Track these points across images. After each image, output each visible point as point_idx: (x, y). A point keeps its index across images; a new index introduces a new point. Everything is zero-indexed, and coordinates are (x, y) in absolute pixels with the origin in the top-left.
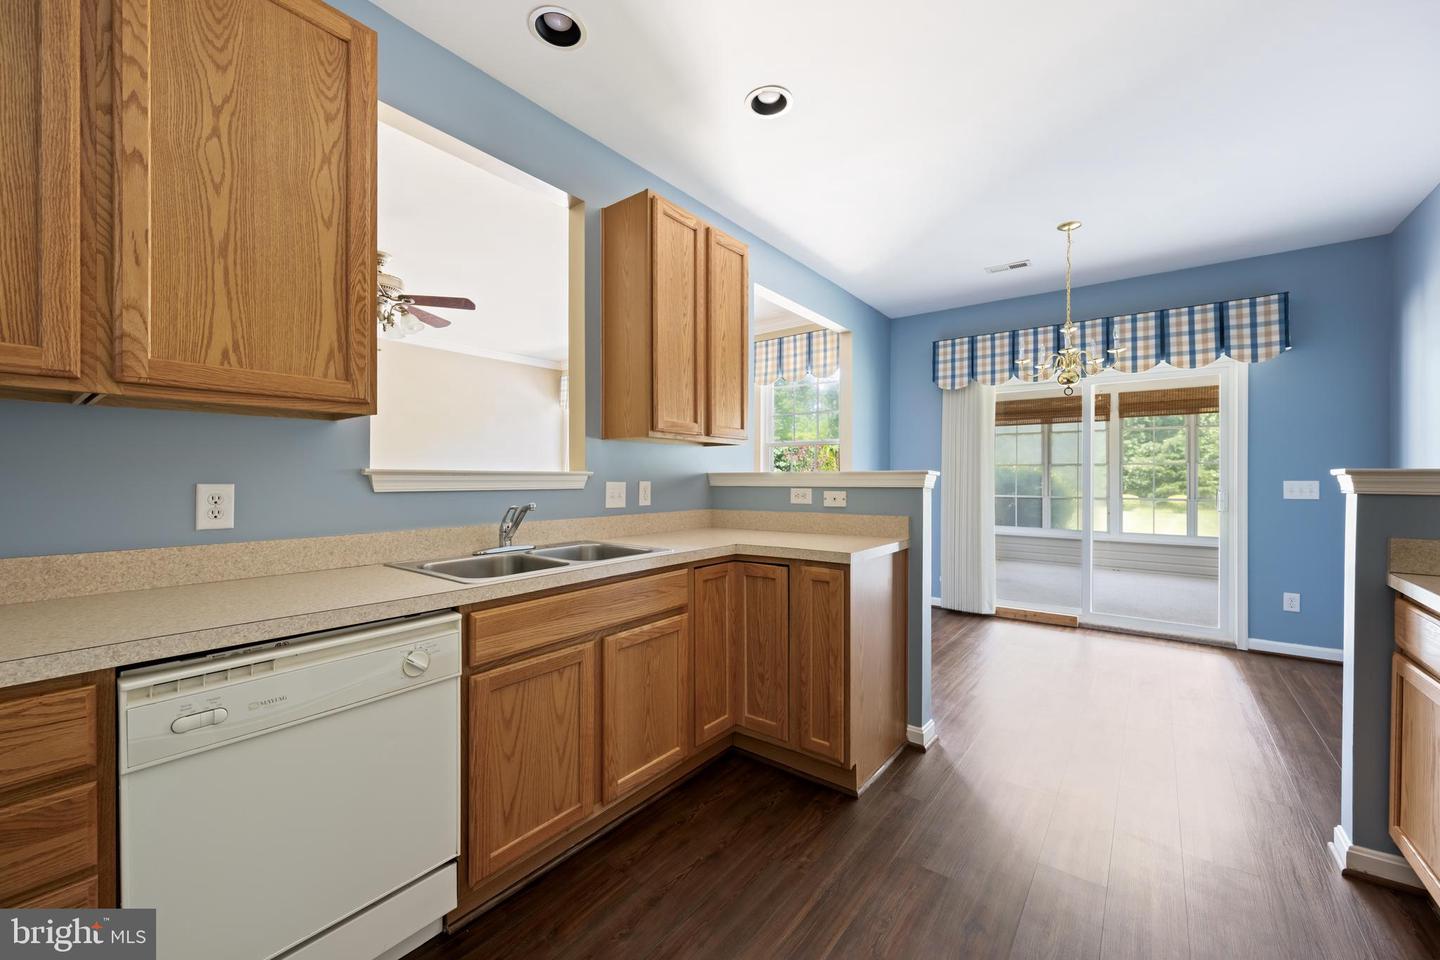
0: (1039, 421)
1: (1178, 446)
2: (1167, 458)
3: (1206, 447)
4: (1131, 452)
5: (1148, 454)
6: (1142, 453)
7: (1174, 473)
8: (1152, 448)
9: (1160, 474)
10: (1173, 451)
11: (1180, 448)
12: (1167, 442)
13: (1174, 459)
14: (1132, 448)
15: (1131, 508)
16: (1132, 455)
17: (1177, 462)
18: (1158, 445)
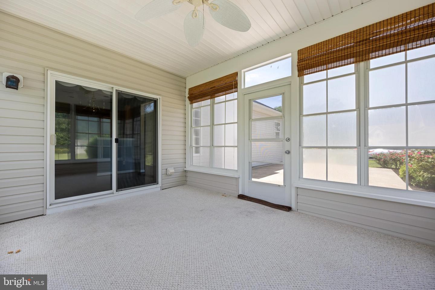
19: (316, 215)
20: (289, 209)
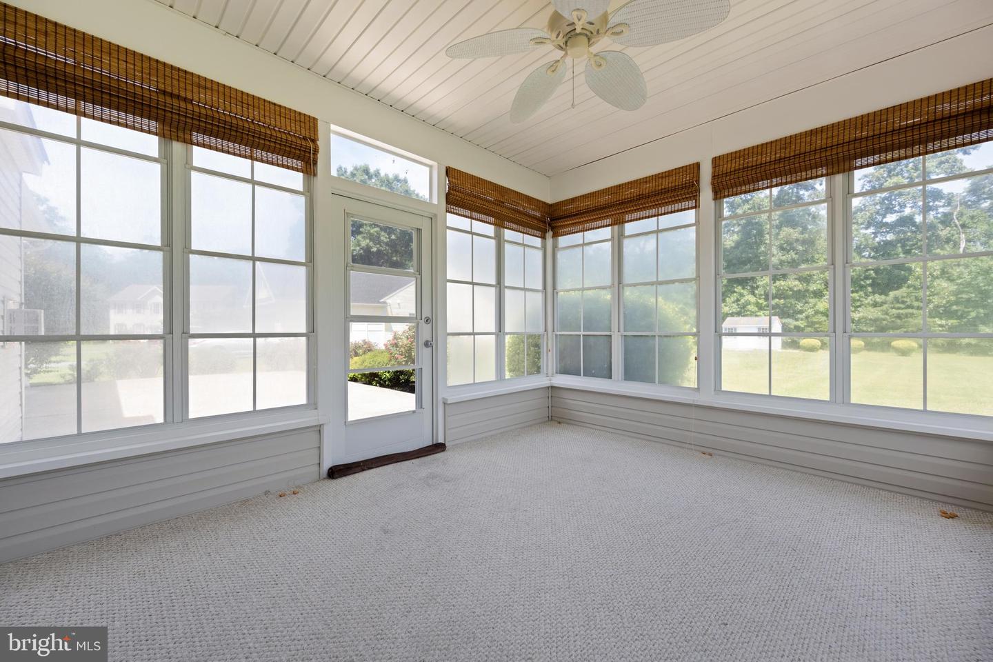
0: (608, 221)
1: (902, 297)
2: (892, 308)
3: (931, 298)
4: (858, 304)
5: (875, 305)
6: (868, 304)
7: (899, 321)
8: (878, 300)
9: (885, 322)
10: (898, 302)
11: (905, 299)
12: (892, 294)
13: (899, 308)
14: (858, 300)
15: (858, 350)
16: (860, 306)
17: (901, 311)
18: (883, 297)
19: (473, 438)
20: (438, 447)
